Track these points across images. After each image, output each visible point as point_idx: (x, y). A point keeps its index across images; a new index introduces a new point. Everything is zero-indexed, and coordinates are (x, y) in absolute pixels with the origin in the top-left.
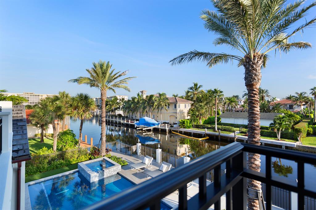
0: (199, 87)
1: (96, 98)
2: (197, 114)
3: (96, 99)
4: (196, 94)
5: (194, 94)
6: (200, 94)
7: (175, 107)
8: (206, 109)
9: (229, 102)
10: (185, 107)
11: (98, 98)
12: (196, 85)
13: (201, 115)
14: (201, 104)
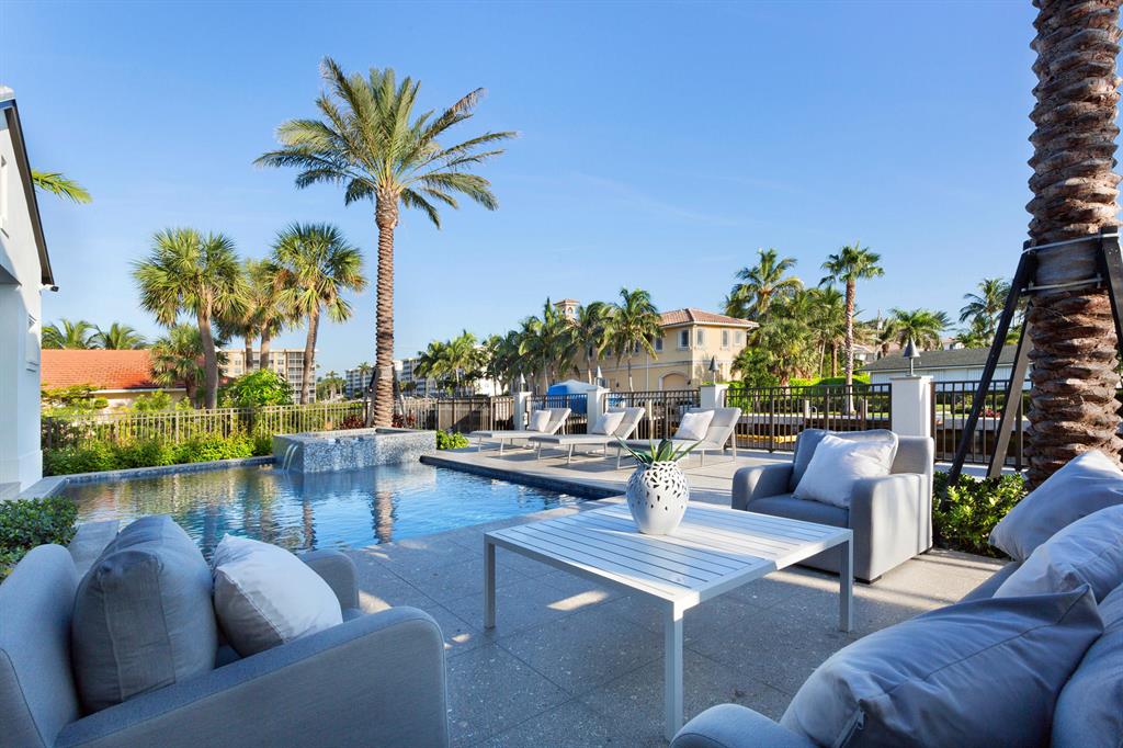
0: (782, 266)
1: (405, 358)
2: (772, 358)
3: (406, 362)
4: (769, 293)
5: (761, 295)
6: (785, 294)
7: (685, 342)
8: (806, 339)
9: (905, 327)
10: (725, 342)
11: (410, 359)
12: (768, 258)
13: (786, 362)
14: (785, 321)
